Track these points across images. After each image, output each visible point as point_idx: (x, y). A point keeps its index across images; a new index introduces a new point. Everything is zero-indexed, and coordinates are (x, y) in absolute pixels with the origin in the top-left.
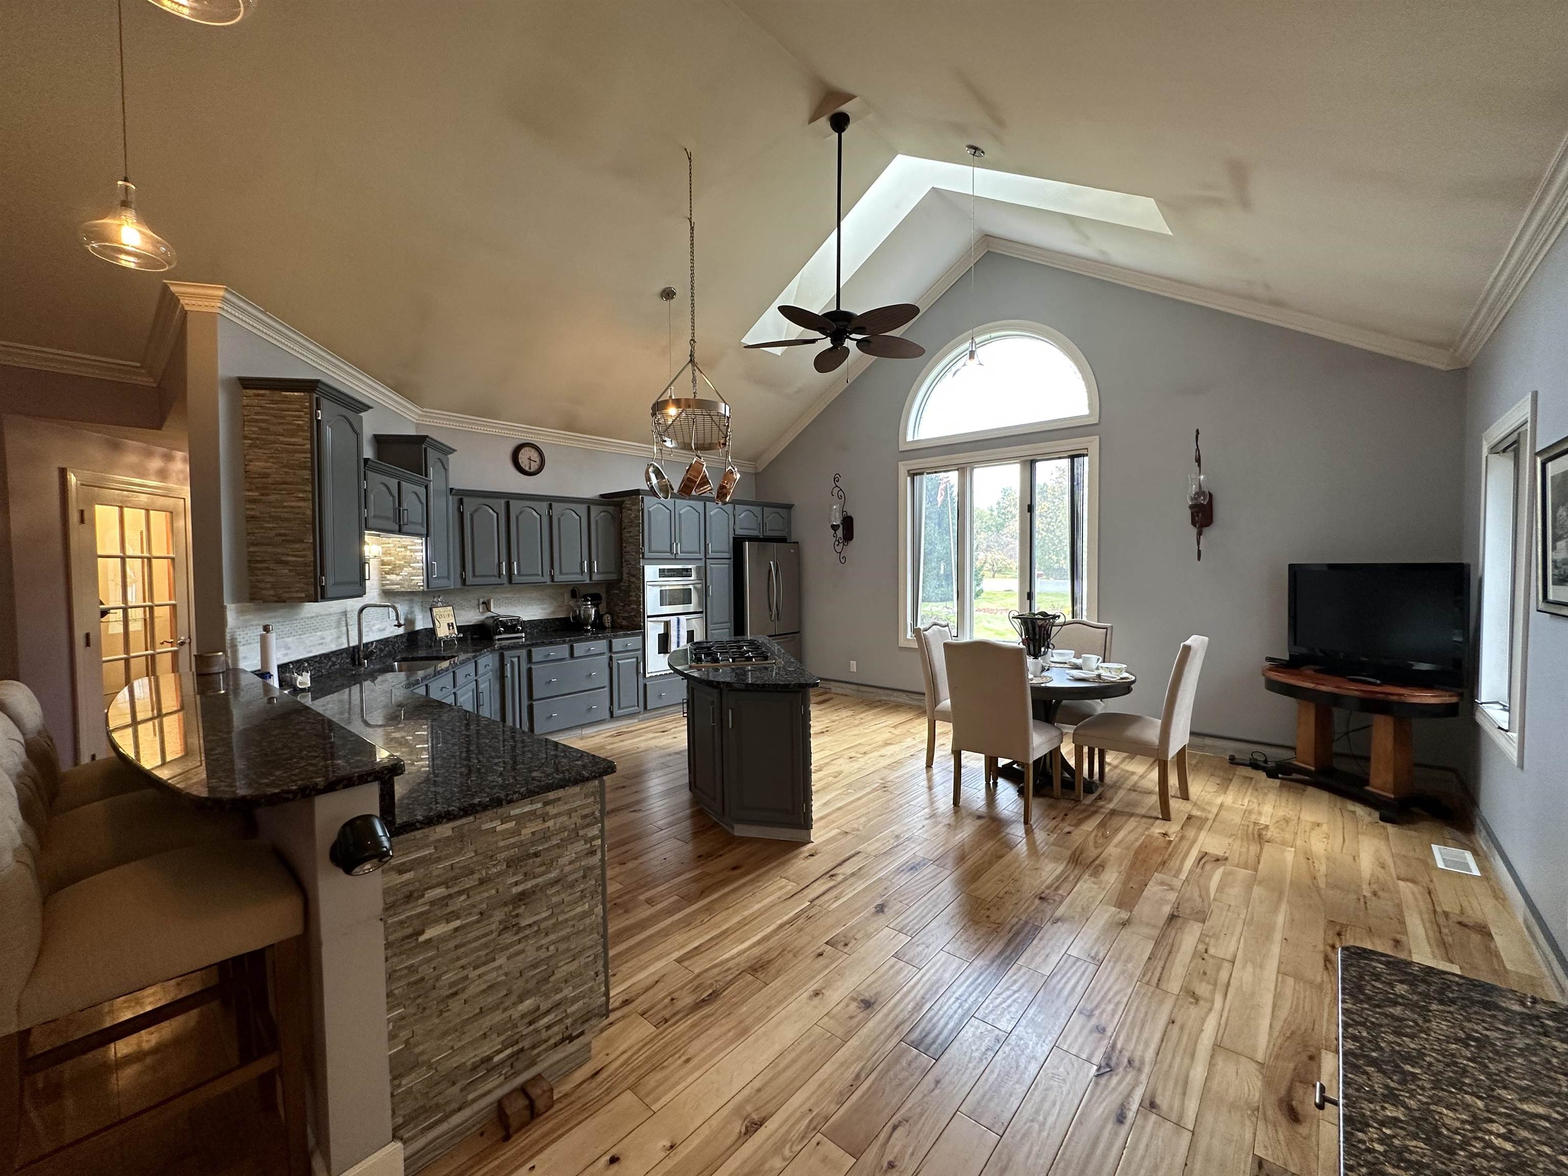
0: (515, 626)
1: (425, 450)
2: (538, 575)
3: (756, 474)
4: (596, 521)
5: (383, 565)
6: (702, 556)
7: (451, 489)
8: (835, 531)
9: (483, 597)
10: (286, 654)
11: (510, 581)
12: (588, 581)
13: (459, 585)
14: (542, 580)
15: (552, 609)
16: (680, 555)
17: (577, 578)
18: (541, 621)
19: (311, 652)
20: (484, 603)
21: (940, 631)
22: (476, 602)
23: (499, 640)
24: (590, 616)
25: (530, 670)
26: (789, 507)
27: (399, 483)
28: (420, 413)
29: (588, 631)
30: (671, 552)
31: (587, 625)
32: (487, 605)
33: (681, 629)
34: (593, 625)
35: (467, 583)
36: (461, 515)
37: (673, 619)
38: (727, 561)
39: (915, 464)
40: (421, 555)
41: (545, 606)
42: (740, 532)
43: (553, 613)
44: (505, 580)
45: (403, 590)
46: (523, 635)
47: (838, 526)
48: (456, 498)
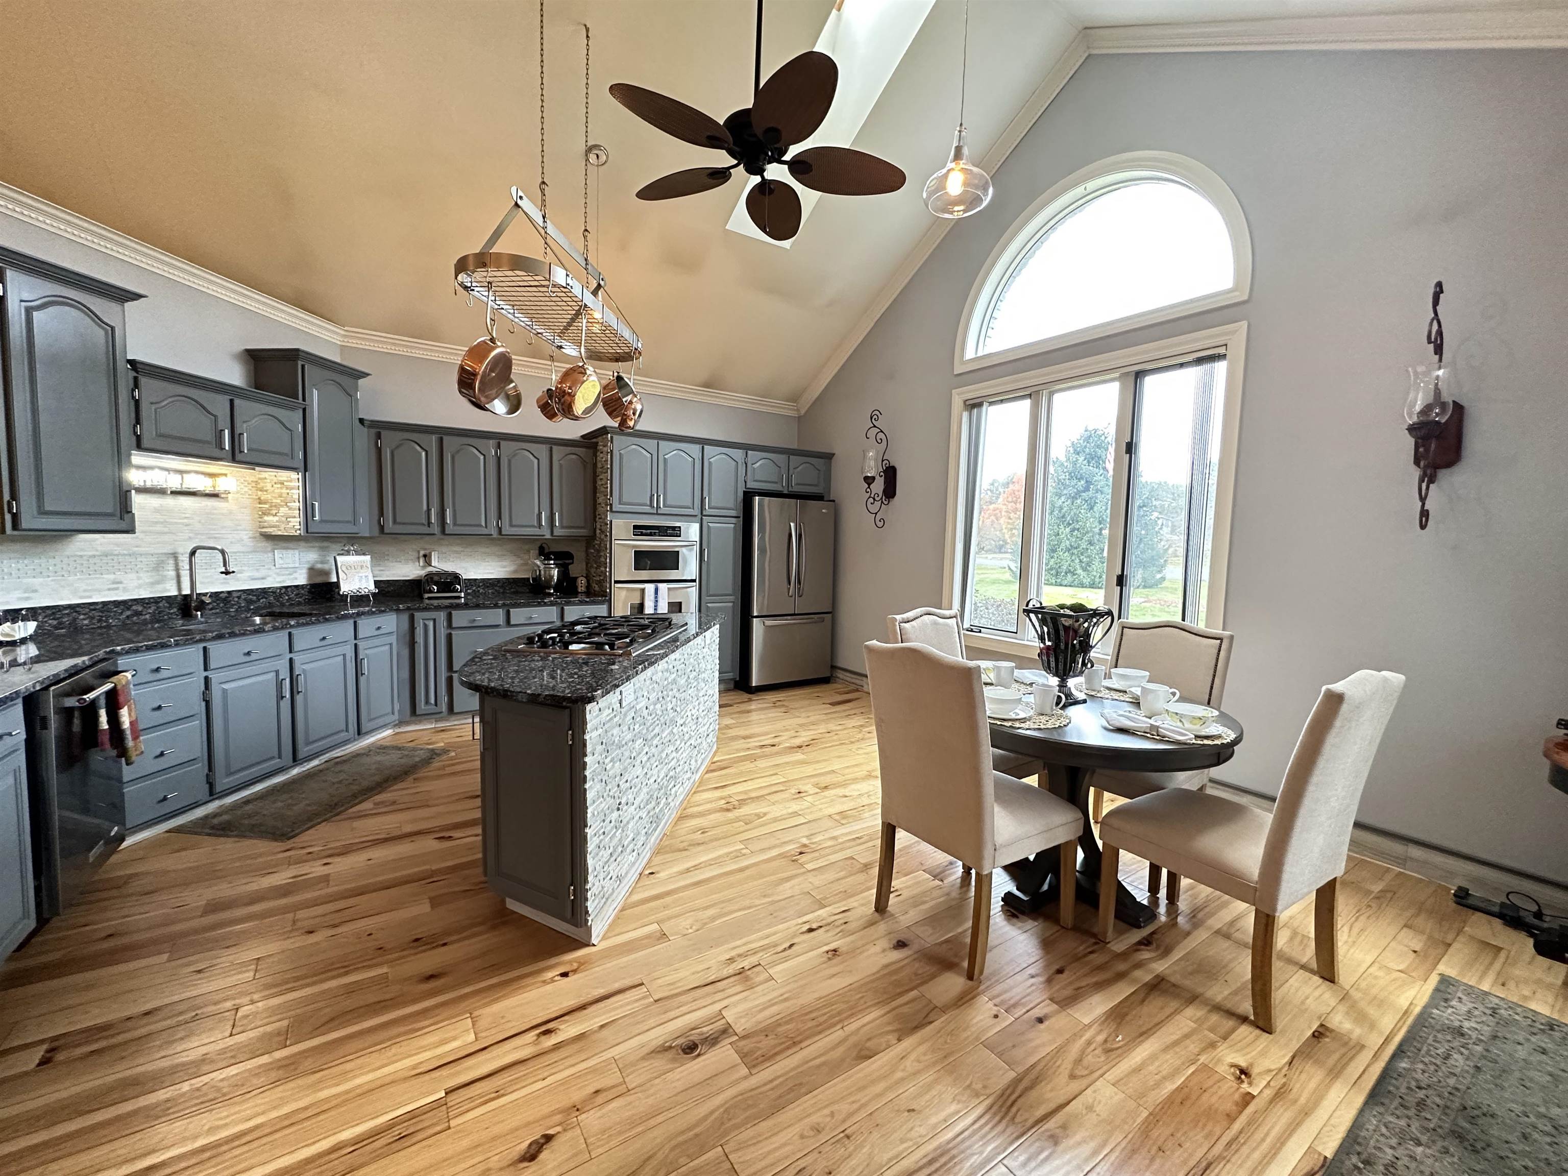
0: (451, 583)
1: (303, 366)
2: (481, 526)
3: (799, 417)
4: (561, 466)
5: (260, 503)
6: (697, 511)
7: (361, 421)
8: (869, 484)
9: (425, 549)
10: (27, 599)
11: (443, 532)
12: (548, 536)
13: (376, 532)
14: (485, 531)
15: (512, 568)
16: (663, 510)
17: (536, 531)
18: (498, 580)
19: (90, 597)
20: (425, 556)
21: (935, 623)
22: (416, 554)
23: (429, 598)
24: (552, 577)
25: (449, 638)
26: (829, 457)
27: (232, 401)
28: (343, 333)
29: (550, 595)
30: (651, 505)
31: (549, 589)
32: (427, 558)
33: (660, 599)
34: (557, 587)
35: (386, 531)
36: (379, 451)
37: (650, 588)
38: (734, 520)
39: (972, 392)
40: (297, 493)
41: (504, 563)
42: (752, 485)
43: (515, 572)
44: (436, 529)
45: (280, 533)
46: (463, 595)
47: (873, 478)
48: (373, 431)
